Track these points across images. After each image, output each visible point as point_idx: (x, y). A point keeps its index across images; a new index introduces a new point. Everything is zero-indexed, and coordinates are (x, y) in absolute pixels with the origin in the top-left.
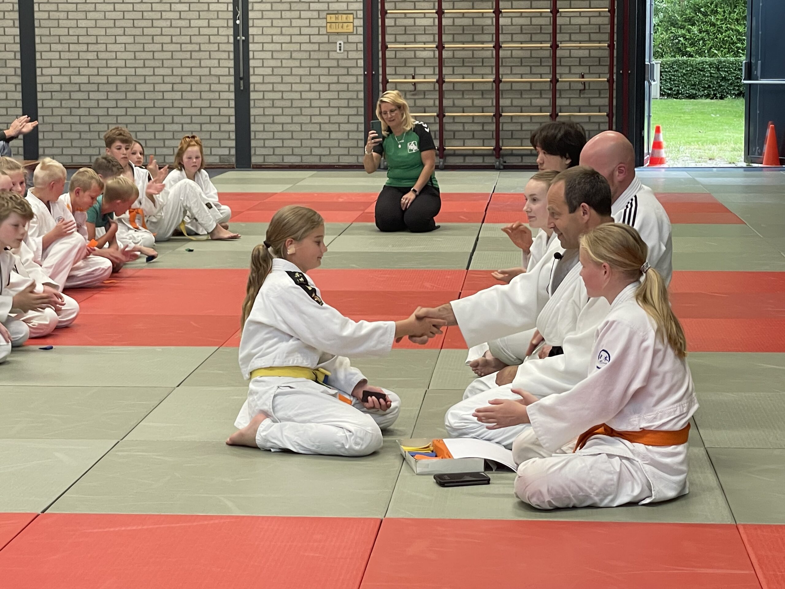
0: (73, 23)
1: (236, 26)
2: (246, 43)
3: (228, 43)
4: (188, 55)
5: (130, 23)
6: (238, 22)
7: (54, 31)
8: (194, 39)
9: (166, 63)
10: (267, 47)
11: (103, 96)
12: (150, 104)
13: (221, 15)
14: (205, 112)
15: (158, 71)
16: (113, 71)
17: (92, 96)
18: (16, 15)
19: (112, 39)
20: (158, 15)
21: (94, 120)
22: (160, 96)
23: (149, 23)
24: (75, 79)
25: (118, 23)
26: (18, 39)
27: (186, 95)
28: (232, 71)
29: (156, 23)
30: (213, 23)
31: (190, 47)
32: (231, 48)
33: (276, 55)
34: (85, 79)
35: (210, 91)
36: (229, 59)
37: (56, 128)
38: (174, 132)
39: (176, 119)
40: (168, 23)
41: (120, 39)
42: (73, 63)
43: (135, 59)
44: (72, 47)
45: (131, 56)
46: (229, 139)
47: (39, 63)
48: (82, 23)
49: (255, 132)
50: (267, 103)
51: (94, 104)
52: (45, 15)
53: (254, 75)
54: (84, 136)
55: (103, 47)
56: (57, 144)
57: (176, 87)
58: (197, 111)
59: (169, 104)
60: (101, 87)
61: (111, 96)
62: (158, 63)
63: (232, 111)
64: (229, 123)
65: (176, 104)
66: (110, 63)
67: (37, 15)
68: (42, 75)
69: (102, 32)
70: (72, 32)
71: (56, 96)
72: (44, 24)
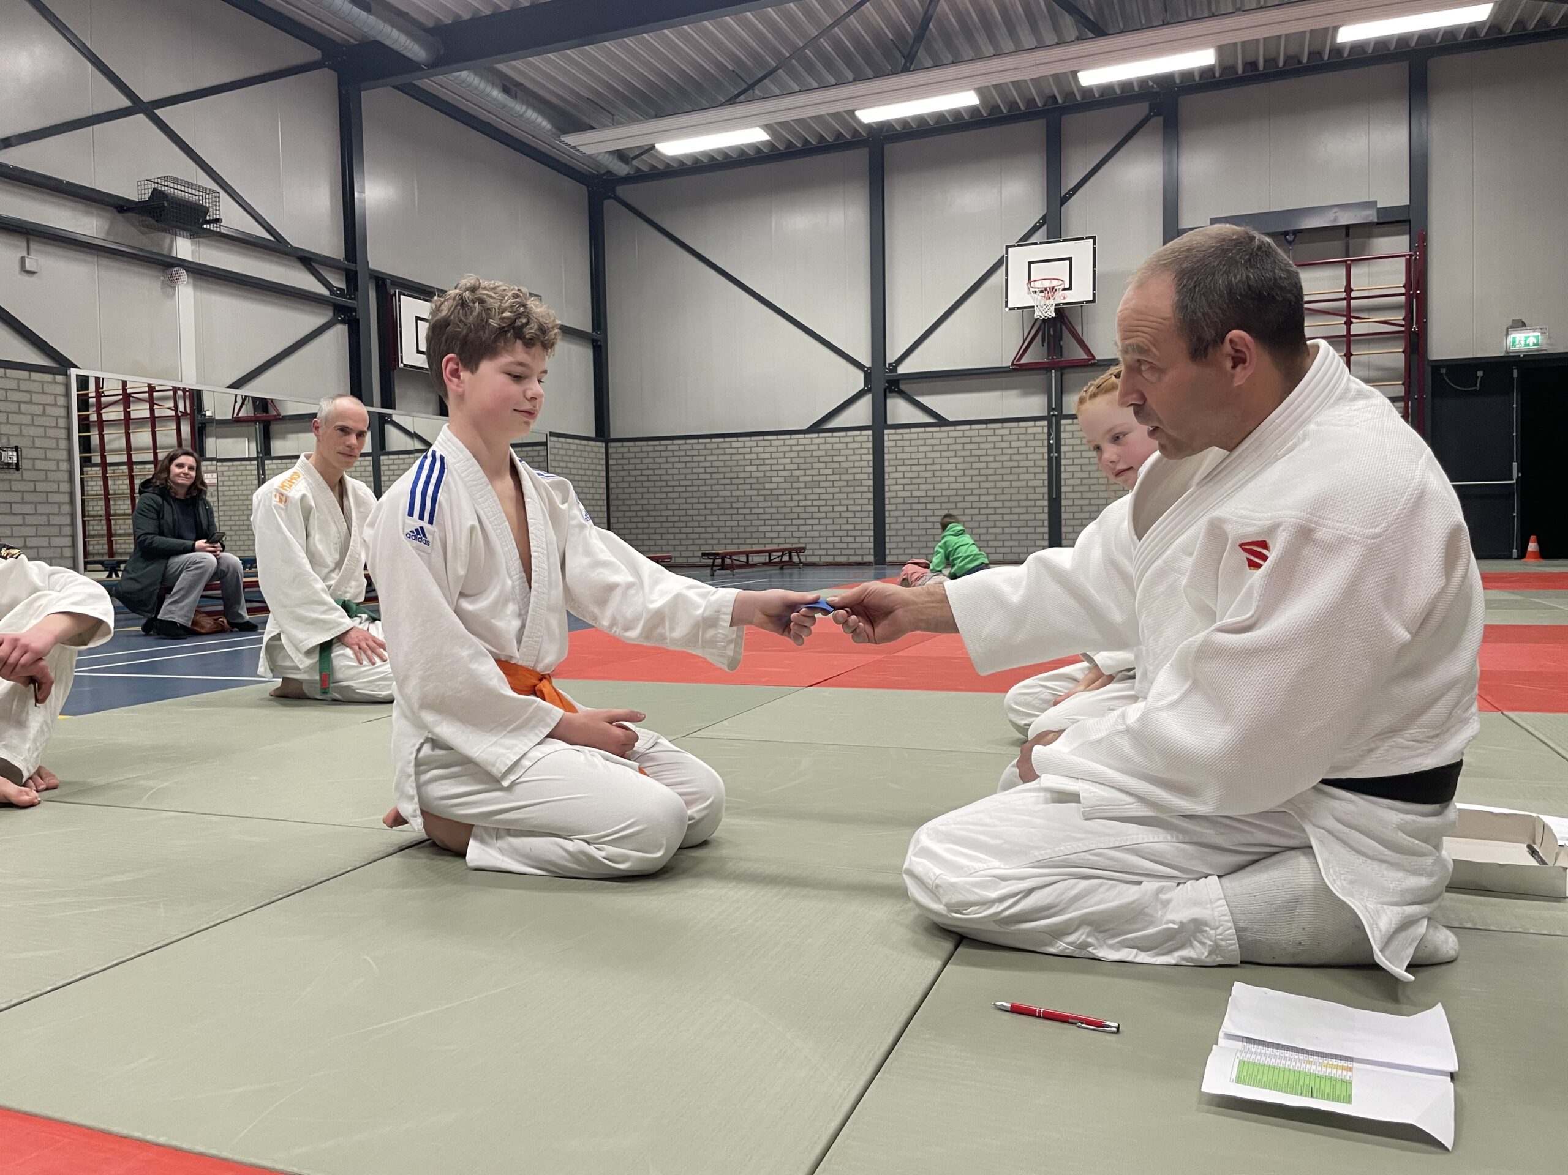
1: (1050, 445)
2: (1059, 459)
3: (1043, 459)
5: (960, 447)
6: (1051, 442)
7: (899, 456)
8: (1014, 457)
9: (990, 478)
10: (1077, 461)
11: (938, 506)
12: (976, 511)
13: (1037, 436)
14: (1022, 517)
15: (983, 485)
16: (945, 486)
17: (929, 506)
18: (870, 445)
19: (945, 460)
20: (984, 439)
21: (930, 526)
22: (984, 505)
24: (916, 493)
25: (951, 447)
26: (871, 464)
27: (1007, 504)
28: (1046, 483)
29: (982, 446)
30: (1030, 443)
31: (1011, 464)
32: (1046, 463)
33: (1084, 468)
34: (923, 494)
35: (1027, 500)
36: (1043, 473)
37: (900, 533)
39: (998, 524)
40: (992, 445)
41: (952, 460)
42: (914, 481)
43: (964, 475)
44: (914, 468)
45: (961, 473)
46: (1043, 539)
47: (887, 482)
48: (922, 449)
50: (1077, 509)
51: (931, 513)
52: (893, 444)
53: (1065, 485)
54: (922, 538)
55: (938, 467)
56: (900, 545)
57: (998, 498)
58: (1016, 517)
59: (992, 511)
60: (936, 499)
62: (983, 478)
63: (1046, 516)
64: (1043, 526)
65: (998, 511)
66: (944, 480)
67: (886, 444)
68: (889, 491)
69: (938, 455)
70: (913, 456)
71: (900, 507)
72: (892, 450)
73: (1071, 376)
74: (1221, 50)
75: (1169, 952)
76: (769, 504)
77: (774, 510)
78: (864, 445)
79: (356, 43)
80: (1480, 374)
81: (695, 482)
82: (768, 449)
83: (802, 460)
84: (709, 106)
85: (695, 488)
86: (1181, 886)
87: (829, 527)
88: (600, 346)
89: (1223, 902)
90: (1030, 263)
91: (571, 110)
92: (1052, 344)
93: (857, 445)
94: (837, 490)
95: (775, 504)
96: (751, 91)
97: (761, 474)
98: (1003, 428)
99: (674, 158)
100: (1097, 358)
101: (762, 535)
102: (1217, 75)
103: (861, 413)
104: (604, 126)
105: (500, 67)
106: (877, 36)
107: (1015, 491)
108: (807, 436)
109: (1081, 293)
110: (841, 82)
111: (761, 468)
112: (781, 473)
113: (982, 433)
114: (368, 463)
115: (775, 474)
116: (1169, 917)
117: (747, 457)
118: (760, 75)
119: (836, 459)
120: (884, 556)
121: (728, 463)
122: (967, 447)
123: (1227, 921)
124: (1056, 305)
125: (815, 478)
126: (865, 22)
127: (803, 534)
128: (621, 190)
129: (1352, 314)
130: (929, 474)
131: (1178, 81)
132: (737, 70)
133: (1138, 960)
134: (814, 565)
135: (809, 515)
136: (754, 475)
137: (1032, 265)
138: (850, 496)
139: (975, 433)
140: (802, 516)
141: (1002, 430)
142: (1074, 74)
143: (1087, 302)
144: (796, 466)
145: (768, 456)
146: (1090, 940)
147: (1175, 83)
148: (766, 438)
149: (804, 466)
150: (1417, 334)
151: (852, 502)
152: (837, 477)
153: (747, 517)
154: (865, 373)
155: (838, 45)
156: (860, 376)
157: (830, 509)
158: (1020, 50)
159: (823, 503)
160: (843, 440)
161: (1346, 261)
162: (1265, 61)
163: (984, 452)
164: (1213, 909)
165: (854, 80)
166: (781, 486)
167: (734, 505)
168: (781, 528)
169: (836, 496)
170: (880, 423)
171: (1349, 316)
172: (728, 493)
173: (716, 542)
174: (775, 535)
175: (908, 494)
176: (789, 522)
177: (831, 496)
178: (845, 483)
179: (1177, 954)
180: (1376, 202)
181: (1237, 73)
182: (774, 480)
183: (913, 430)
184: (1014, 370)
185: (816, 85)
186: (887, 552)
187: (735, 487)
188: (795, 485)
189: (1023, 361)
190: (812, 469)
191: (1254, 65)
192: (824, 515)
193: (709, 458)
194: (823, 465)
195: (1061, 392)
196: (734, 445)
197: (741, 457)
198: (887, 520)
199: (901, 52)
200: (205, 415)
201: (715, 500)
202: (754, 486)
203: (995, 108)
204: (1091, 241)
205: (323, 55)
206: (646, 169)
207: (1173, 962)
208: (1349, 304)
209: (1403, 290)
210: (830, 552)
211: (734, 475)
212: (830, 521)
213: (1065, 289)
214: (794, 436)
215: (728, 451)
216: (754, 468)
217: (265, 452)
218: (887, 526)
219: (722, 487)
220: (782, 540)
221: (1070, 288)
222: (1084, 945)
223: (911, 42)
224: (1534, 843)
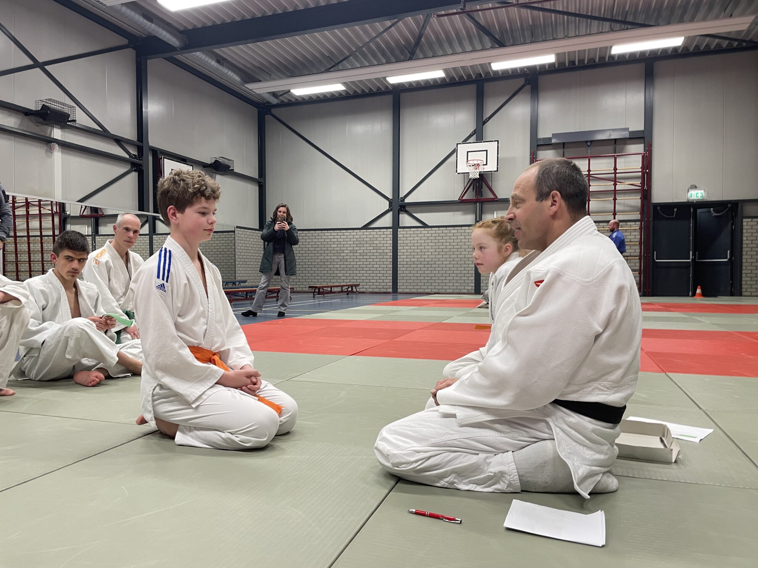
0: (412, 239)
4: (456, 250)
5: (434, 238)
7: (405, 242)
8: (459, 244)
9: (448, 253)
11: (423, 266)
12: (441, 269)
14: (462, 272)
15: (444, 256)
16: (427, 257)
17: (419, 266)
18: (391, 236)
19: (427, 244)
20: (445, 235)
21: (419, 275)
22: (445, 266)
23: (441, 238)
24: (412, 260)
26: (391, 245)
27: (455, 266)
29: (444, 238)
30: (466, 237)
31: (457, 247)
34: (416, 260)
35: (465, 264)
38: (450, 280)
39: (451, 275)
40: (449, 238)
41: (430, 244)
42: (412, 254)
44: (412, 248)
45: (434, 250)
46: (472, 283)
47: (399, 254)
48: (416, 238)
49: (483, 280)
51: (419, 269)
52: (402, 236)
54: (415, 281)
55: (423, 247)
56: (405, 284)
57: (451, 262)
58: (459, 272)
59: (448, 269)
61: (426, 266)
62: (444, 253)
64: (472, 276)
65: (451, 269)
66: (426, 253)
67: (399, 236)
68: (400, 258)
69: (423, 241)
70: (412, 242)
71: (405, 266)
72: (401, 239)
73: (486, 206)
74: (558, 55)
75: (489, 486)
76: (342, 263)
77: (345, 266)
78: (388, 236)
79: (145, 36)
80: (675, 210)
81: (307, 252)
82: (342, 237)
83: (359, 243)
84: (317, 72)
85: (307, 255)
86: (496, 456)
87: (371, 275)
88: (262, 185)
89: (513, 464)
90: (468, 152)
91: (250, 72)
92: (478, 189)
93: (385, 236)
94: (375, 257)
95: (345, 263)
96: (337, 66)
97: (339, 249)
98: (454, 230)
99: (299, 96)
100: (499, 197)
101: (339, 278)
102: (556, 66)
103: (387, 220)
104: (267, 80)
105: (216, 51)
106: (397, 42)
107: (459, 259)
108: (361, 231)
109: (491, 167)
110: (380, 64)
111: (339, 246)
112: (348, 249)
113: (444, 231)
114: (146, 239)
115: (346, 248)
116: (490, 470)
117: (332, 240)
118: (341, 59)
119: (375, 242)
120: (397, 289)
121: (323, 243)
122: (437, 238)
123: (515, 472)
124: (480, 172)
125: (365, 251)
126: (392, 36)
127: (358, 278)
128: (274, 111)
129: (617, 180)
130: (419, 251)
131: (538, 69)
132: (330, 56)
133: (476, 490)
134: (363, 293)
135: (362, 269)
136: (335, 249)
137: (469, 153)
138: (381, 260)
139: (441, 232)
140: (358, 269)
141: (454, 231)
142: (490, 64)
143: (494, 171)
144: (355, 245)
145: (342, 240)
146: (455, 480)
147: (537, 69)
148: (341, 231)
149: (359, 245)
150: (647, 191)
151: (382, 263)
152: (375, 251)
153: (332, 269)
154: (389, 201)
155: (378, 46)
156: (388, 203)
157: (372, 266)
158: (464, 52)
159: (368, 263)
160: (378, 233)
161: (614, 156)
162: (579, 61)
163: (445, 241)
164: (509, 467)
165: (386, 63)
166: (348, 254)
167: (326, 263)
168: (348, 275)
169: (375, 260)
170: (396, 226)
171: (615, 181)
172: (323, 257)
173: (316, 281)
174: (345, 278)
175: (409, 260)
176: (352, 272)
177: (372, 260)
178: (378, 254)
179: (493, 487)
180: (628, 129)
181: (566, 66)
182: (345, 251)
183: (412, 229)
184: (459, 202)
185: (368, 64)
186: (398, 287)
187: (326, 255)
188: (355, 254)
189: (464, 198)
190: (363, 247)
191: (573, 62)
192: (368, 269)
193: (314, 240)
194: (369, 245)
195: (481, 213)
196: (326, 234)
197: (329, 240)
198: (399, 272)
199: (408, 51)
200: (66, 214)
201: (316, 260)
202: (335, 254)
203: (452, 78)
204: (497, 142)
205: (129, 42)
206: (286, 101)
207: (491, 491)
208: (615, 176)
209: (640, 170)
210: (371, 287)
211: (326, 249)
212: (372, 272)
213: (484, 165)
214: (355, 231)
215: (323, 237)
216: (336, 246)
217: (96, 232)
218: (399, 275)
219: (320, 255)
220: (348, 281)
221: (486, 164)
222: (453, 483)
223: (413, 46)
224: (664, 437)
